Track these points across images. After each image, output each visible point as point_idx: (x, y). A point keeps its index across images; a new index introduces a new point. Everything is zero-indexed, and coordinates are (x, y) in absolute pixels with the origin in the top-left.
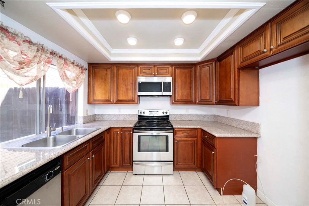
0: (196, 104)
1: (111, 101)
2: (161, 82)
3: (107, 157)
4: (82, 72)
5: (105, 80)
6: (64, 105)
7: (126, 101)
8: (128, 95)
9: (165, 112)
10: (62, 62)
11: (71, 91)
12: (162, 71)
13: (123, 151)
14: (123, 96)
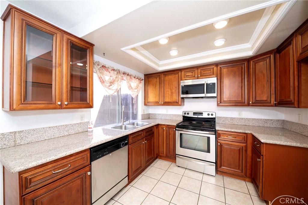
0: (249, 106)
1: (160, 103)
2: (204, 84)
3: (156, 146)
4: (140, 83)
5: (156, 86)
6: (131, 106)
7: (171, 103)
8: (173, 98)
9: (210, 113)
10: (129, 77)
11: (134, 96)
12: (206, 72)
13: (168, 145)
14: (168, 99)
